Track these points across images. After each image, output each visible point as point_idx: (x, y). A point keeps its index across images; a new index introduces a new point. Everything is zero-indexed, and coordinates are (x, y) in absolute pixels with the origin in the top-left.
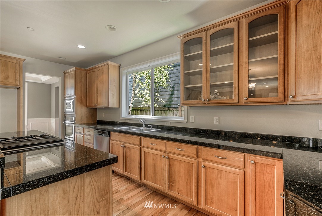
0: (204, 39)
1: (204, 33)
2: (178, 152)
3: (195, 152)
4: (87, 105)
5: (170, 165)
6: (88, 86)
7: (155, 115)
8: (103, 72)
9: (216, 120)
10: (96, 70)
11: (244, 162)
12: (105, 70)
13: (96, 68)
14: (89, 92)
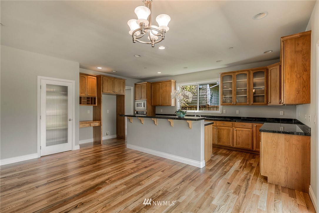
0: (233, 76)
1: (233, 74)
2: (223, 125)
3: (231, 125)
4: (152, 104)
5: (218, 132)
6: (153, 93)
7: (200, 110)
8: (166, 86)
9: (237, 112)
10: (160, 83)
11: (252, 126)
12: (168, 84)
13: (161, 82)
14: (153, 96)
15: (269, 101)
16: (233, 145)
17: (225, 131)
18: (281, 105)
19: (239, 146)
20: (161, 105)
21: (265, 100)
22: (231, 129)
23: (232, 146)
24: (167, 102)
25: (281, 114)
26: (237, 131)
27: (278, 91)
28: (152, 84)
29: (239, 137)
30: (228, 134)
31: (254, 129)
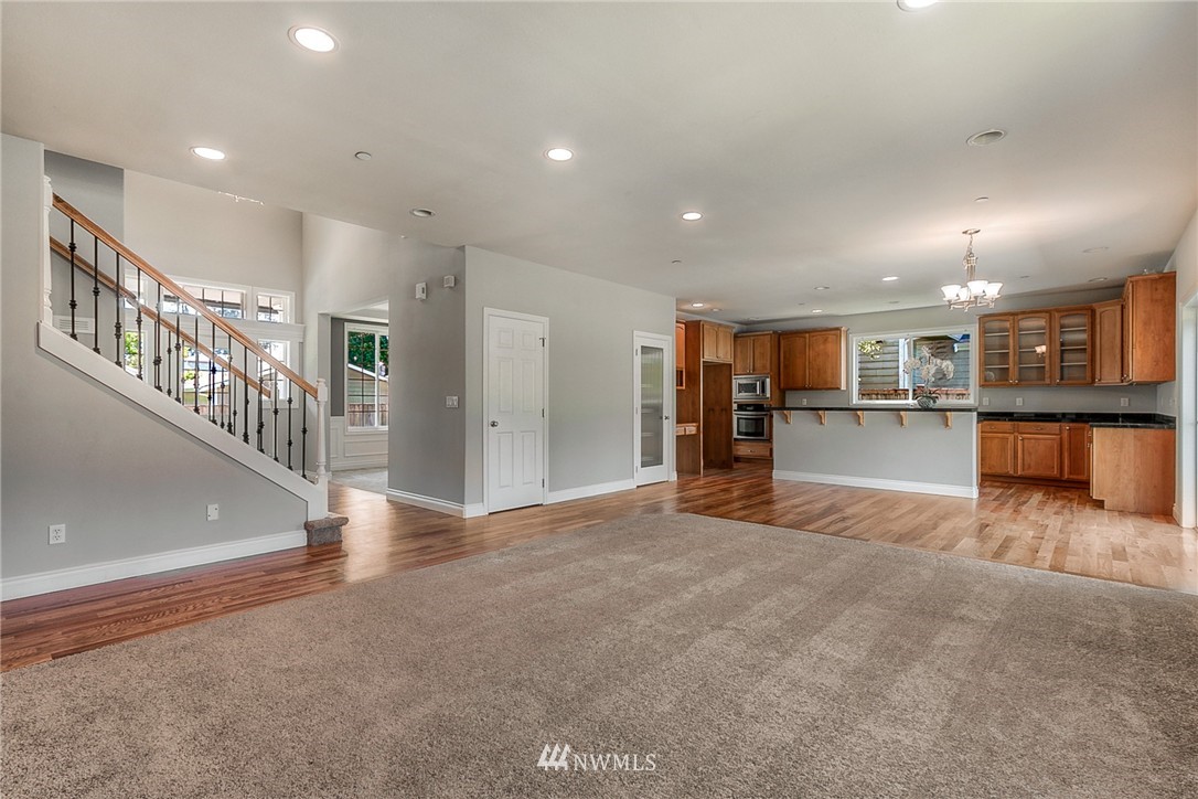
1: (1012, 318)
4: (782, 385)
6: (784, 358)
8: (825, 341)
9: (1019, 401)
10: (807, 335)
11: (1060, 430)
12: (831, 338)
13: (809, 332)
14: (785, 366)
15: (1098, 376)
16: (1016, 470)
17: (996, 441)
18: (1125, 384)
19: (1030, 472)
20: (811, 389)
21: (1089, 374)
22: (1011, 437)
23: (1012, 472)
24: (829, 379)
25: (1123, 405)
26: (1026, 441)
27: (1119, 357)
28: (780, 335)
29: (1030, 454)
30: (1003, 449)
31: (1065, 434)
